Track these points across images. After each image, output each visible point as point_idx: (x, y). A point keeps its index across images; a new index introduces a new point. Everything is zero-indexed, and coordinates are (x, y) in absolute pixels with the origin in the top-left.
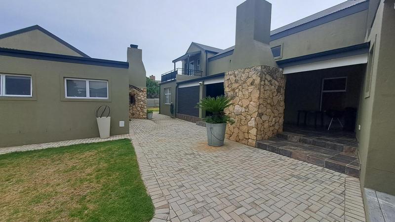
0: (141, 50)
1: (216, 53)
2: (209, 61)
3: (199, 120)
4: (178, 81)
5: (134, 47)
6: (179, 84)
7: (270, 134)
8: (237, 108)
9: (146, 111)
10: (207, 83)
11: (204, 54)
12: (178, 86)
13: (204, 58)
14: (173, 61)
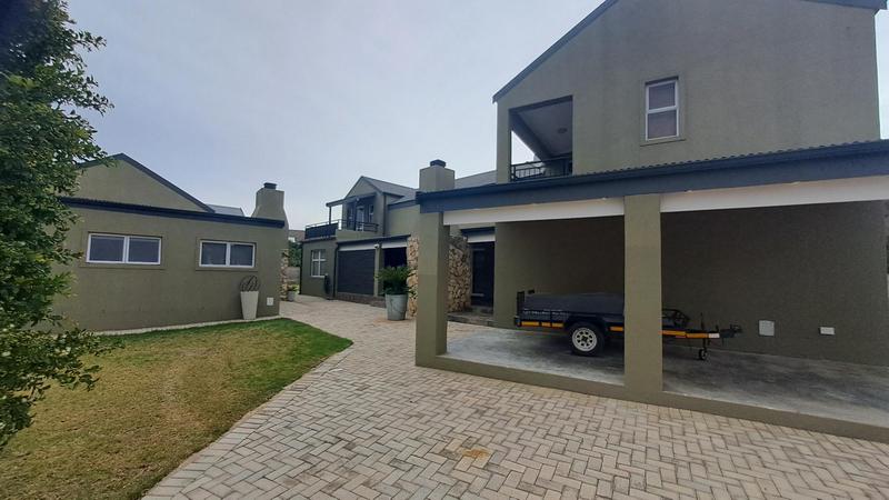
0: (282, 193)
2: (389, 209)
4: (339, 240)
5: (270, 186)
6: (341, 245)
7: (455, 306)
9: (285, 288)
10: (385, 246)
11: (380, 198)
12: (338, 248)
13: (380, 203)
14: (327, 205)
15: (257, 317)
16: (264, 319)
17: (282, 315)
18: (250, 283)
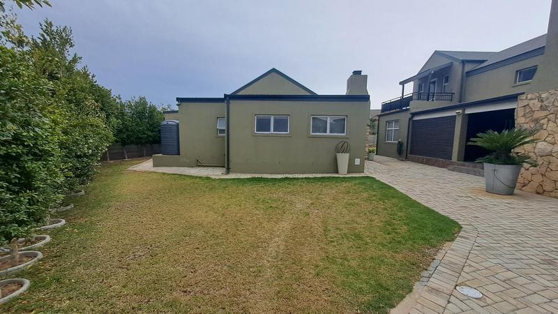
0: (366, 76)
1: (483, 61)
2: (467, 76)
3: (453, 164)
4: (414, 111)
5: (357, 73)
6: (414, 114)
8: (541, 146)
9: (367, 150)
10: (469, 111)
11: (458, 69)
12: (412, 117)
13: (458, 71)
14: (400, 83)
15: (348, 172)
16: (354, 175)
17: (366, 173)
18: (343, 148)
